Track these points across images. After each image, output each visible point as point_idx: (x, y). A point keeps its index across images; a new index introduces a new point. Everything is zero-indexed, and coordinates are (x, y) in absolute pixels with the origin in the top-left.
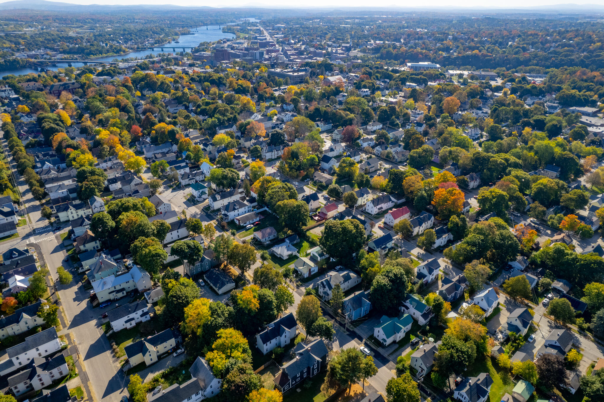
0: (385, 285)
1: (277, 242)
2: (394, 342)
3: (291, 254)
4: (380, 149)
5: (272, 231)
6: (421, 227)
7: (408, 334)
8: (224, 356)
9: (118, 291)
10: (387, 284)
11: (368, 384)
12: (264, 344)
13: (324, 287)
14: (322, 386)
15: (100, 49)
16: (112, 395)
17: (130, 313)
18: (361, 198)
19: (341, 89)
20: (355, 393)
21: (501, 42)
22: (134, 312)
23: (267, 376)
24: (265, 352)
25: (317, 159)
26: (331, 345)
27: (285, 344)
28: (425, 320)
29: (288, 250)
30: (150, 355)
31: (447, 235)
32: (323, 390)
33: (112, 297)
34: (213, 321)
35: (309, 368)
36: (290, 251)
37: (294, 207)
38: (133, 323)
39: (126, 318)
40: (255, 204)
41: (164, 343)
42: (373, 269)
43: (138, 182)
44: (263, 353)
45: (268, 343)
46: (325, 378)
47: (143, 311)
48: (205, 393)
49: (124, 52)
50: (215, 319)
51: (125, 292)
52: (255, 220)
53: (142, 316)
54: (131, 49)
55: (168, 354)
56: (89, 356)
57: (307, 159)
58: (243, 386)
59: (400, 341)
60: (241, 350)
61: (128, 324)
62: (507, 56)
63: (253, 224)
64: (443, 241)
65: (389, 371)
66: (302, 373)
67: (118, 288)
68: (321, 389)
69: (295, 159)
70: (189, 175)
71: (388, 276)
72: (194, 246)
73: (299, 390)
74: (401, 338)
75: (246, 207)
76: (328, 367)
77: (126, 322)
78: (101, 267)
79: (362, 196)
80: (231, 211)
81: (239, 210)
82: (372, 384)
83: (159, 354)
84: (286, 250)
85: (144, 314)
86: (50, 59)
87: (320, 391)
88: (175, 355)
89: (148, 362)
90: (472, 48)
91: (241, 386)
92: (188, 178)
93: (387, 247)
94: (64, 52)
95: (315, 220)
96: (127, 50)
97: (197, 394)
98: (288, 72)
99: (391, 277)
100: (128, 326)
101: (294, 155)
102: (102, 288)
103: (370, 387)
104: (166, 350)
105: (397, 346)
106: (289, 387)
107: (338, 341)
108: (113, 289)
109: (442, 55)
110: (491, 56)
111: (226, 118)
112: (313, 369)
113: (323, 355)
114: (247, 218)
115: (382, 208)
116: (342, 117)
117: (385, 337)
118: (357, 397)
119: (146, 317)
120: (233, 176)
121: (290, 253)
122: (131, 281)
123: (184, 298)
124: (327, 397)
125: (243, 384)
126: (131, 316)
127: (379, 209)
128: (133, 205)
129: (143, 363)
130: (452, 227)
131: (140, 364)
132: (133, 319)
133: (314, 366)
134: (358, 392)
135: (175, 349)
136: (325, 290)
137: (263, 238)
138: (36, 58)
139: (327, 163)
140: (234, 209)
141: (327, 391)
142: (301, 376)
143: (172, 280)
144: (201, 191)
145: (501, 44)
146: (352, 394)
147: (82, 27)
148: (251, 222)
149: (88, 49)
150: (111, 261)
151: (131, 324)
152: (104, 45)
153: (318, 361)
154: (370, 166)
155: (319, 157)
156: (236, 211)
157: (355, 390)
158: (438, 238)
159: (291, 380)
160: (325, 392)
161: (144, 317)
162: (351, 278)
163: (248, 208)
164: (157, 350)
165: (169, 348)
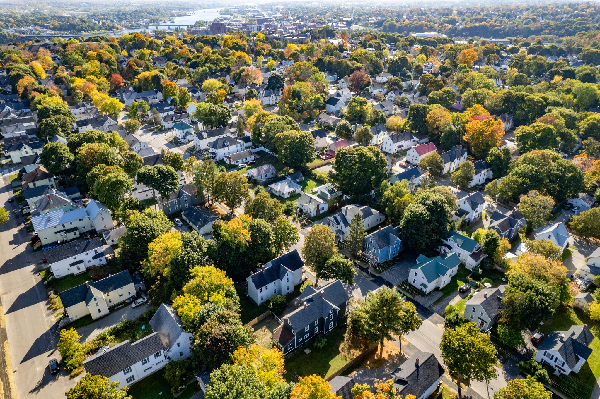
0: (421, 214)
1: (276, 179)
2: (437, 289)
3: (294, 192)
4: (394, 95)
5: (269, 168)
6: (453, 163)
7: (454, 279)
8: (198, 301)
9: (68, 231)
10: (424, 212)
11: (407, 343)
12: (257, 288)
13: (338, 223)
14: (342, 346)
15: (92, 25)
17: (77, 253)
18: (377, 135)
19: (345, 48)
20: (390, 355)
21: (509, 15)
22: (83, 252)
23: (262, 333)
24: (259, 302)
25: (322, 100)
26: (351, 293)
27: (287, 291)
28: (476, 261)
29: (289, 187)
30: (97, 305)
31: (486, 170)
32: (343, 351)
33: (59, 238)
34: (185, 255)
35: (322, 320)
36: (293, 187)
37: (297, 138)
38: (83, 267)
39: (71, 260)
40: (250, 144)
41: (119, 290)
42: (403, 199)
43: (112, 124)
44: (256, 304)
45: (264, 288)
46: (345, 335)
47: (96, 251)
48: (170, 354)
49: (117, 29)
50: (188, 253)
51: (77, 232)
52: (249, 159)
53: (94, 258)
54: (125, 27)
55: (124, 304)
56: (14, 308)
57: (311, 99)
58: (224, 340)
59: (444, 288)
60: (223, 293)
61: (75, 267)
62: (517, 26)
63: (246, 163)
64: (481, 178)
65: (434, 325)
66: (312, 326)
67: (68, 226)
68: (340, 350)
69: (297, 99)
70: (173, 117)
71: (425, 204)
72: (168, 172)
73: (307, 351)
74: (446, 283)
75: (239, 145)
76: (349, 321)
77: (72, 265)
78: (48, 203)
79: (378, 133)
80: (219, 148)
81: (231, 147)
82: (412, 343)
83: (111, 304)
84: (287, 187)
85: (97, 256)
86: (39, 34)
87: (339, 353)
88: (133, 305)
89: (95, 315)
90: (480, 21)
91: (220, 340)
92: (172, 120)
93: (414, 184)
94: (54, 29)
95: (322, 159)
96: (120, 27)
97: (158, 355)
98: (287, 36)
99: (429, 205)
100: (75, 270)
101: (296, 95)
102: (46, 225)
103: (410, 346)
104: (122, 299)
105: (441, 294)
106: (294, 346)
107: (359, 289)
108: (61, 228)
109: (447, 27)
110: (500, 26)
111: (219, 68)
112: (328, 322)
113: (341, 302)
114: (240, 156)
115: (402, 146)
116: (348, 66)
117: (425, 281)
118: (393, 360)
119: (101, 261)
120: (223, 111)
121: (292, 189)
122: (86, 218)
123: (148, 230)
124: (349, 361)
125: (224, 338)
126: (80, 257)
127: (399, 147)
128: (99, 136)
129: (89, 316)
131: (83, 318)
132: (82, 261)
133: (329, 317)
134: (393, 353)
135: (134, 299)
136: (340, 228)
137: (258, 175)
138: (24, 33)
139: (334, 105)
140: (224, 146)
142: (311, 331)
143: (135, 211)
144: (185, 131)
145: (509, 16)
146: (385, 355)
147: (76, 9)
148: (243, 161)
149: (79, 25)
151: (79, 269)
152: (97, 22)
153: (335, 310)
154: (384, 109)
155: (324, 99)
156: (226, 148)
157: (389, 351)
158: (476, 173)
159: (296, 337)
160: (346, 354)
161: (97, 260)
162: (372, 214)
163: (241, 146)
164: (109, 298)
165: (126, 296)
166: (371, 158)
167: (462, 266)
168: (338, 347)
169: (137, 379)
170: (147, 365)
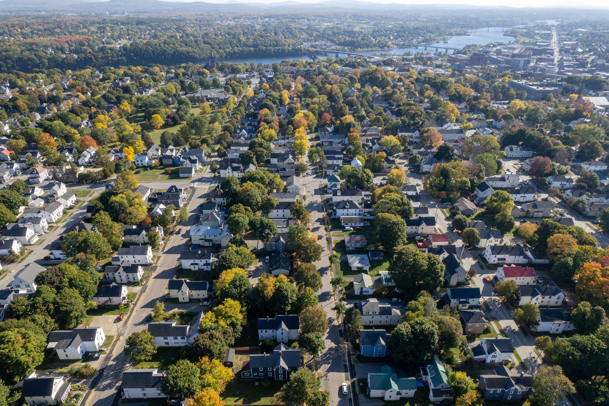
0: (402, 334)
1: (357, 251)
3: (361, 268)
4: (571, 194)
5: (361, 239)
6: (534, 299)
7: (405, 400)
8: (214, 319)
9: (206, 240)
10: (405, 334)
12: (259, 329)
14: (278, 393)
15: (368, 43)
16: (146, 309)
17: (196, 258)
18: (486, 240)
22: (199, 259)
24: (260, 338)
25: (469, 184)
26: (321, 365)
27: (282, 341)
28: (436, 397)
29: (359, 262)
30: (183, 295)
31: (563, 322)
32: (276, 396)
33: (201, 243)
34: (228, 289)
35: (272, 369)
36: (362, 264)
37: (390, 223)
38: (197, 268)
39: (192, 261)
41: (199, 291)
43: (291, 162)
44: (258, 337)
45: (264, 331)
47: (206, 261)
48: (189, 341)
49: (389, 47)
51: (211, 243)
52: (358, 225)
53: (204, 265)
54: (397, 45)
55: (199, 301)
56: (157, 277)
57: (456, 181)
58: (201, 348)
60: (229, 322)
61: (193, 266)
63: (353, 227)
64: (553, 327)
66: (266, 370)
67: (207, 238)
68: (275, 395)
69: (441, 178)
70: (335, 167)
71: (413, 327)
72: (267, 224)
73: (257, 384)
74: (393, 398)
75: (358, 210)
77: (192, 264)
78: (208, 218)
79: (488, 239)
80: (340, 208)
81: (350, 210)
83: (192, 298)
84: (357, 262)
85: (207, 264)
86: (325, 49)
87: (273, 396)
88: (201, 304)
89: (181, 300)
91: (199, 347)
92: (334, 169)
93: (468, 303)
94: (340, 44)
95: (418, 245)
96: (392, 46)
97: (183, 338)
98: (533, 85)
99: (416, 330)
100: (192, 268)
101: (444, 173)
102: (196, 233)
104: (199, 297)
106: (250, 375)
107: (329, 365)
108: (204, 238)
111: (412, 122)
112: (278, 373)
114: (351, 220)
115: (504, 259)
119: (208, 268)
121: (360, 265)
122: (218, 236)
123: (229, 262)
125: (202, 347)
126: (197, 261)
127: (499, 259)
128: (261, 178)
129: (178, 299)
130: (574, 316)
131: (176, 298)
132: (197, 264)
133: (277, 370)
135: (205, 300)
137: (348, 242)
138: (315, 48)
139: (482, 192)
140: (344, 208)
141: (278, 400)
142: (265, 373)
143: (234, 245)
144: (333, 183)
147: (369, 23)
148: (353, 224)
149: (358, 42)
150: (218, 216)
151: (195, 268)
152: (374, 40)
153: (283, 368)
154: (536, 210)
156: (346, 210)
159: (251, 370)
160: (276, 399)
161: (206, 267)
162: (391, 314)
163: (360, 211)
164: (191, 293)
165: (201, 297)
166: (422, 266)
169: (170, 345)
170: (176, 341)
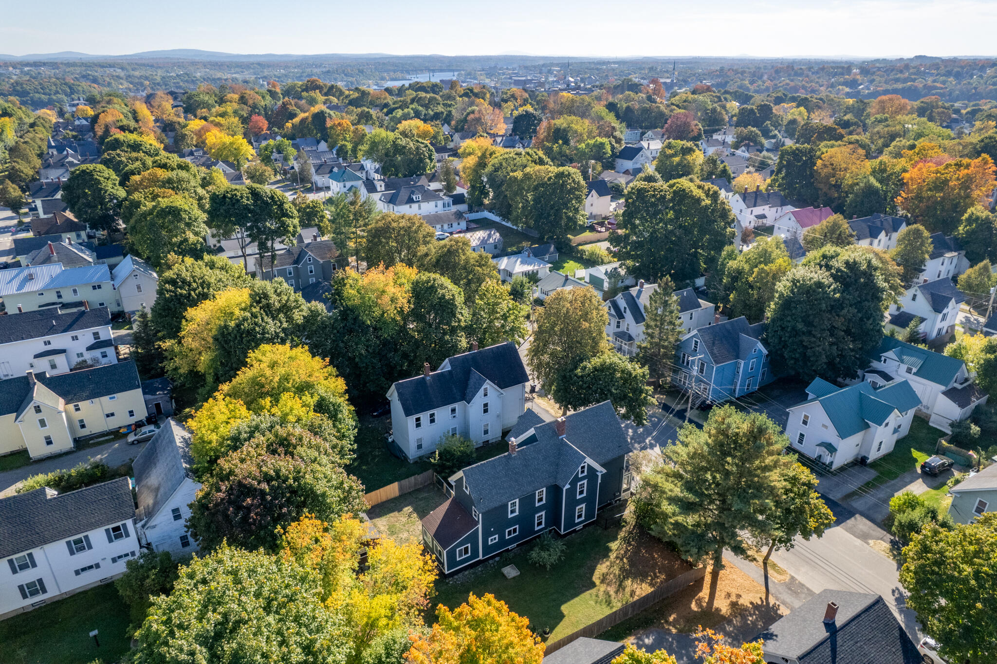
2: (861, 462)
3: (535, 274)
4: (747, 154)
5: (490, 235)
6: (876, 241)
7: (903, 446)
9: (65, 305)
11: (787, 578)
12: (408, 412)
13: (620, 315)
14: (602, 568)
17: (52, 330)
20: (734, 605)
21: (958, 72)
23: (404, 520)
24: (412, 452)
25: (608, 148)
27: (486, 438)
28: (962, 405)
29: (526, 264)
30: (43, 423)
31: (956, 254)
32: (603, 581)
34: (245, 319)
35: (555, 491)
36: (532, 265)
37: (550, 177)
38: (63, 365)
39: (37, 344)
41: (105, 399)
42: (773, 267)
44: (406, 458)
45: (424, 417)
46: (614, 545)
47: (96, 335)
48: (152, 535)
50: (254, 316)
52: (456, 227)
53: (91, 348)
55: (114, 435)
57: (588, 145)
59: (878, 462)
60: (312, 401)
61: (46, 362)
62: (975, 88)
64: (943, 269)
65: (858, 542)
66: (527, 502)
67: (68, 299)
68: (596, 578)
69: (560, 142)
70: (333, 168)
71: (828, 267)
73: (511, 572)
74: (884, 451)
75: (440, 203)
76: (629, 513)
77: (39, 356)
78: (47, 258)
80: (401, 204)
81: (424, 205)
82: (800, 578)
83: (84, 433)
84: (520, 264)
85: (99, 345)
87: (593, 585)
88: (131, 438)
89: (37, 449)
90: (905, 81)
92: (331, 172)
95: (600, 232)
97: (117, 533)
99: (838, 270)
100: (44, 367)
101: (560, 135)
102: (20, 287)
103: (793, 586)
104: (112, 424)
105: (870, 474)
106: (475, 553)
108: (54, 299)
109: (843, 90)
110: (942, 88)
111: (432, 113)
112: (573, 503)
113: (610, 456)
114: (438, 220)
117: (831, 435)
118: (744, 618)
119: (104, 356)
120: (417, 148)
121: (530, 269)
122: (107, 286)
123: (194, 285)
124: (617, 606)
125: (265, 486)
126: (59, 341)
127: (759, 217)
129: (22, 453)
131: (13, 454)
132: (61, 351)
133: (574, 483)
134: (745, 601)
135: (140, 426)
136: (623, 328)
139: (630, 160)
140: (411, 201)
141: (621, 587)
142: (526, 519)
144: (349, 184)
145: (958, 76)
146: (722, 605)
150: (81, 251)
151: (53, 366)
153: (592, 471)
155: (613, 148)
156: (415, 206)
157: (734, 592)
158: (933, 256)
159: (480, 526)
160: (611, 590)
161: (97, 353)
162: (700, 306)
163: (444, 206)
164: (78, 416)
165: (121, 420)
166: (700, 200)
167: (921, 421)
168: (592, 570)
170: (83, 558)
